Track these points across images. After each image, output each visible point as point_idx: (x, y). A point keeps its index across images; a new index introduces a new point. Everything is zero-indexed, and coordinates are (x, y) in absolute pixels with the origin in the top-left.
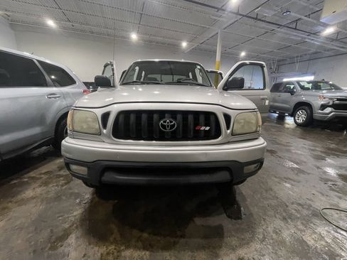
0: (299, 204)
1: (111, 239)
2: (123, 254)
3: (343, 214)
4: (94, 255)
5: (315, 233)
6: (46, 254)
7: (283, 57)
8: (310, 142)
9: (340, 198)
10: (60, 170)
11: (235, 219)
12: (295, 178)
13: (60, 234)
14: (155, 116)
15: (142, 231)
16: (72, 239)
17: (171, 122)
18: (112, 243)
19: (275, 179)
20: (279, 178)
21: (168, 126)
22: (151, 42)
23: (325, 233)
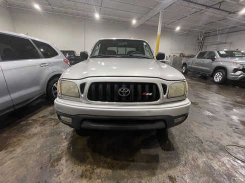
0: (211, 142)
1: (88, 161)
2: (96, 171)
3: (240, 149)
4: (78, 171)
5: (220, 161)
6: (48, 170)
7: (208, 30)
8: (223, 97)
9: (240, 138)
10: (51, 115)
11: (167, 151)
12: (210, 123)
13: (56, 158)
14: (116, 86)
15: (107, 156)
16: (63, 161)
17: (126, 90)
18: (88, 164)
19: (196, 124)
20: (199, 123)
21: (124, 93)
22: (109, 20)
23: (227, 161)
